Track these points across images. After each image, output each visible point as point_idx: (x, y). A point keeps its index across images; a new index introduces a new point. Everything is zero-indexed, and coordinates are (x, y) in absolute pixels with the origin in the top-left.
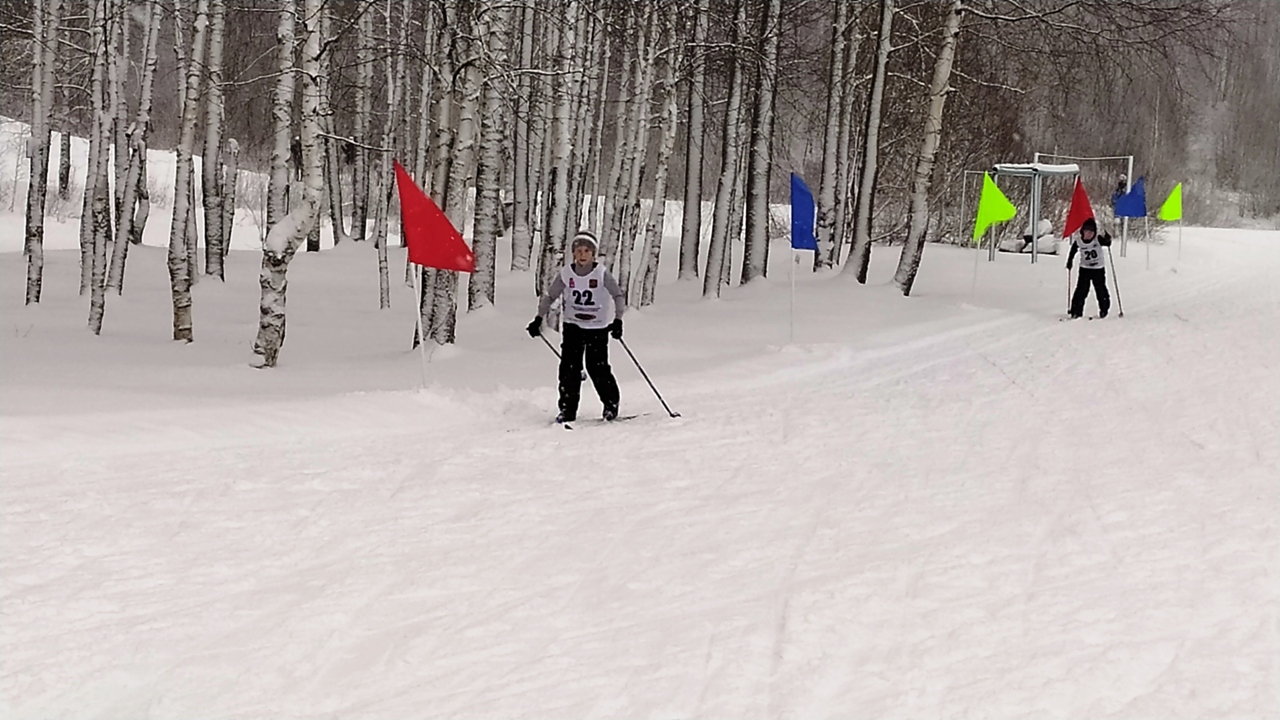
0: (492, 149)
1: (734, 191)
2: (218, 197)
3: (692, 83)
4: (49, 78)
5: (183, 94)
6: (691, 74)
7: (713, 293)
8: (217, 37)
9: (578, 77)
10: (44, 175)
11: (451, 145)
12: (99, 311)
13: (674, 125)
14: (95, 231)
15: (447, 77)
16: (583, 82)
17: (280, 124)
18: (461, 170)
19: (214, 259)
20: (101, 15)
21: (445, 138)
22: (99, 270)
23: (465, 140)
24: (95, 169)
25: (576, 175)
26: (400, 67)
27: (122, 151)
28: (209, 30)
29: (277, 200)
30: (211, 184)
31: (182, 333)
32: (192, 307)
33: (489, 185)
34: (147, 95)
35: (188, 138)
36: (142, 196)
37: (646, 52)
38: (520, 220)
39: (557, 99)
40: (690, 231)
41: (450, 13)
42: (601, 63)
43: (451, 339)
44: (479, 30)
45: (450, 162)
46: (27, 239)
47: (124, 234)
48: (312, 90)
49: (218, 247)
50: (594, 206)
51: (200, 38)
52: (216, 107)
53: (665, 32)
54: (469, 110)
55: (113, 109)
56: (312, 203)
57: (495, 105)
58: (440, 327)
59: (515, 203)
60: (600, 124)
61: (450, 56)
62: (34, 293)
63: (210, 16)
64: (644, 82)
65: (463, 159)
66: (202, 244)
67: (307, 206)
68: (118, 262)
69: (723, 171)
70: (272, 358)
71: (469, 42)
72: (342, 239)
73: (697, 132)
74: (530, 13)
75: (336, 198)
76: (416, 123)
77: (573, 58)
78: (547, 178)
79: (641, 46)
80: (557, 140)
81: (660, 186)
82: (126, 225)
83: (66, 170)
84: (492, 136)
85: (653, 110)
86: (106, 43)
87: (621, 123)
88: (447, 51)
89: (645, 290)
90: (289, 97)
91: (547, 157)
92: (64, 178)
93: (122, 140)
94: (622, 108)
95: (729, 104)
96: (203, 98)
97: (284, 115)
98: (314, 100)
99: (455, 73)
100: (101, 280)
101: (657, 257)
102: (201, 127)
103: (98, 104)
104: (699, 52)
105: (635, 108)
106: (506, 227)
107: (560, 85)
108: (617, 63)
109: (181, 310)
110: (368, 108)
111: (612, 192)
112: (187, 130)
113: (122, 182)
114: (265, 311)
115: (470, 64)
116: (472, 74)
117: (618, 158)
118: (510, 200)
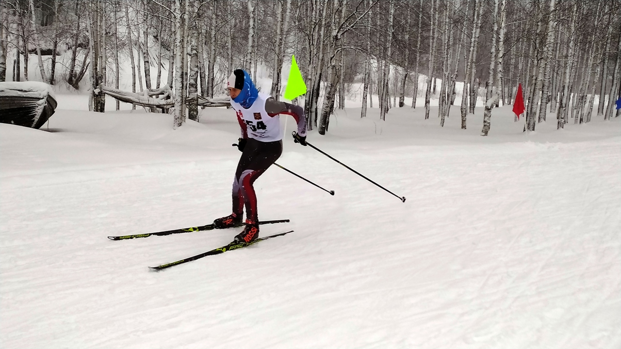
0: (547, 81)
1: (615, 92)
2: (473, 94)
3: (604, 63)
4: (432, 64)
5: (466, 67)
6: (604, 60)
7: (607, 119)
8: (475, 53)
9: (572, 61)
10: (430, 88)
11: (536, 80)
12: (443, 120)
13: (599, 74)
14: (443, 101)
15: (536, 62)
16: (573, 63)
17: (491, 75)
18: (539, 86)
19: (472, 109)
20: (446, 48)
21: (534, 78)
22: (443, 111)
23: (540, 78)
24: (443, 86)
25: (570, 87)
26: (522, 59)
27: (450, 81)
28: (473, 50)
29: (489, 94)
30: (472, 90)
31: (464, 127)
32: (466, 121)
33: (546, 90)
34: (457, 68)
35: (467, 78)
36: (454, 93)
37: (592, 54)
38: (553, 100)
39: (565, 67)
40: (602, 103)
41: (537, 45)
42: (578, 57)
43: (533, 130)
44: (545, 49)
45: (535, 84)
46: (426, 104)
47: (449, 103)
48: (500, 65)
49: (473, 106)
50: (574, 96)
51: (471, 53)
52: (474, 71)
53: (597, 49)
54: (541, 70)
55: (449, 71)
56: (498, 95)
57: (548, 69)
58: (531, 126)
59: (552, 95)
60: (577, 74)
61: (537, 56)
62: (427, 116)
63: (474, 47)
64: (590, 62)
65: (539, 83)
66: (469, 105)
67: (497, 95)
68: (448, 109)
69: (612, 86)
70: (486, 133)
71: (542, 53)
72: (505, 104)
73: (605, 76)
74: (559, 45)
75: (503, 94)
76: (526, 74)
77: (571, 56)
78: (561, 89)
79: (590, 52)
80: (565, 78)
81: (594, 90)
82: (450, 100)
83: (435, 86)
84: (547, 77)
85: (592, 70)
86: (447, 54)
87: (583, 74)
88: (536, 55)
89: (588, 118)
90: (493, 67)
91: (562, 82)
92: (434, 89)
93: (450, 78)
94: (583, 69)
95: (615, 68)
96: (471, 68)
97: (491, 72)
98: (500, 68)
99: (538, 61)
100: (444, 113)
101: (592, 109)
102: (470, 75)
103: (444, 70)
104: (607, 54)
105: (588, 69)
106: (549, 101)
107: (567, 63)
108: (582, 58)
109: (463, 121)
110: (513, 71)
111: (579, 92)
112: (467, 76)
113: (449, 89)
114: (485, 122)
115: (542, 58)
116: (542, 61)
117: (582, 83)
118: (550, 94)
